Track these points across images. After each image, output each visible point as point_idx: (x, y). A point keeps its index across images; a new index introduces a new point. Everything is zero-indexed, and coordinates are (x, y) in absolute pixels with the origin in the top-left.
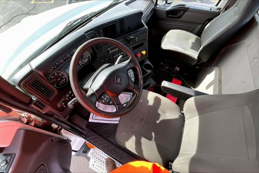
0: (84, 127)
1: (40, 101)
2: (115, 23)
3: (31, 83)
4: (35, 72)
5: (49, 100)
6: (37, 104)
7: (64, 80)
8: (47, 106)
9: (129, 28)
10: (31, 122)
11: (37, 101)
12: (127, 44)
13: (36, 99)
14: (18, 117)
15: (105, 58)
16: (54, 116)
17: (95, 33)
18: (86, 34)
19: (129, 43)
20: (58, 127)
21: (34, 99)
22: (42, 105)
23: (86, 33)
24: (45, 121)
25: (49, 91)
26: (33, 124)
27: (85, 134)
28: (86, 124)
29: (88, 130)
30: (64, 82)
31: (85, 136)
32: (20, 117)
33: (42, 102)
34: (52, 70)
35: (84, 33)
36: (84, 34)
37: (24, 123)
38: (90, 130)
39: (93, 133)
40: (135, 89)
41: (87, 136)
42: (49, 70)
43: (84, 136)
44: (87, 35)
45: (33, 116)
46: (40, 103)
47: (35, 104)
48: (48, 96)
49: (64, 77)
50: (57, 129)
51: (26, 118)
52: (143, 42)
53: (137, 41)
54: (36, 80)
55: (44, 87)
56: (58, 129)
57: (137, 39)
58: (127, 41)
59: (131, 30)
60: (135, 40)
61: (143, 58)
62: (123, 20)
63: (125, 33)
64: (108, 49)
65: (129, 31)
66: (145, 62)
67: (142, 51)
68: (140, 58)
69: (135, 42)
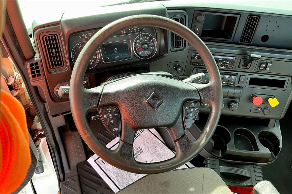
0: (74, 163)
1: (40, 65)
2: (238, 16)
3: (47, 36)
4: (61, 25)
5: (50, 73)
6: (34, 66)
7: (93, 61)
8: (42, 77)
9: (265, 38)
10: (16, 90)
11: (36, 64)
12: (241, 65)
13: (37, 60)
14: (10, 73)
15: (179, 66)
16: (44, 105)
17: (185, 16)
18: (168, 11)
19: (245, 65)
20: (41, 130)
21: (37, 58)
22: (38, 71)
23: (168, 9)
24: (31, 103)
25: (60, 60)
26: (16, 93)
27: (66, 177)
28: (81, 161)
29: (76, 173)
30: (91, 64)
31: (64, 178)
32: (11, 74)
33: (40, 69)
34: (86, 38)
35: (166, 8)
36: (165, 10)
37: (7, 84)
38: (77, 176)
39: (77, 183)
40: (180, 144)
41: (65, 181)
42: (83, 35)
43: (62, 176)
44: (169, 13)
45: (23, 85)
46: (37, 68)
47: (31, 65)
48: (53, 66)
49: (95, 57)
50: (38, 130)
51: (15, 80)
53: (268, 69)
54: (54, 36)
55: (58, 52)
56: (39, 133)
57: (269, 65)
58: (245, 59)
59: (267, 43)
60: (264, 65)
61: (265, 113)
62: (257, 18)
63: (251, 43)
64: (194, 54)
65: (264, 43)
66: (269, 126)
67: (271, 98)
68: (259, 110)
69: (263, 71)
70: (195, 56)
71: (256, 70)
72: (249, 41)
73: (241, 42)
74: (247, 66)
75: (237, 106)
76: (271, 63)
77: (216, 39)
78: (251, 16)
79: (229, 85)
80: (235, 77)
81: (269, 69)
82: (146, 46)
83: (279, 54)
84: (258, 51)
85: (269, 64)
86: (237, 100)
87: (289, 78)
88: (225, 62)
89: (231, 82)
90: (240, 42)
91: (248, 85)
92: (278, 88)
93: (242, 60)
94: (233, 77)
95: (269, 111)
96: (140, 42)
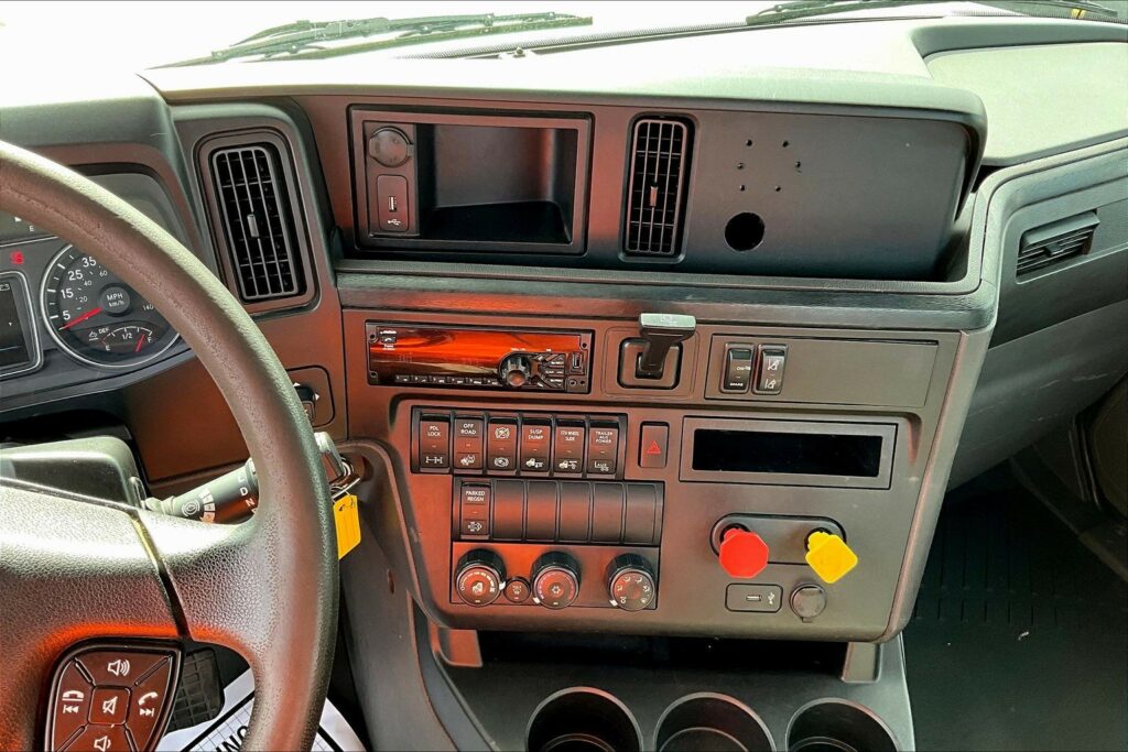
2: (582, 126)
9: (745, 230)
12: (630, 370)
17: (284, 137)
19: (650, 370)
23: (171, 104)
44: (178, 121)
52: (877, 441)
53: (770, 383)
57: (774, 362)
59: (758, 252)
60: (745, 368)
61: (803, 614)
62: (678, 129)
63: (682, 257)
64: (371, 328)
65: (743, 256)
66: (847, 676)
67: (821, 530)
68: (772, 597)
69: (750, 396)
70: (380, 337)
71: (713, 392)
72: (666, 249)
73: (629, 254)
74: (659, 376)
75: (642, 584)
76: (782, 353)
77: (497, 248)
78: (649, 122)
79: (589, 476)
80: (612, 432)
81: (773, 383)
82: (117, 300)
83: (811, 304)
84: (703, 295)
85: (767, 359)
86: (650, 554)
87: (897, 425)
88: (540, 358)
89: (601, 461)
90: (621, 256)
91: (689, 472)
92: (847, 478)
93: (626, 345)
94: (604, 437)
95: (820, 600)
96: (87, 277)
